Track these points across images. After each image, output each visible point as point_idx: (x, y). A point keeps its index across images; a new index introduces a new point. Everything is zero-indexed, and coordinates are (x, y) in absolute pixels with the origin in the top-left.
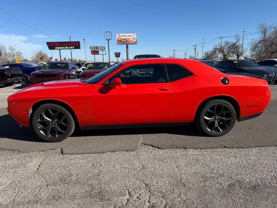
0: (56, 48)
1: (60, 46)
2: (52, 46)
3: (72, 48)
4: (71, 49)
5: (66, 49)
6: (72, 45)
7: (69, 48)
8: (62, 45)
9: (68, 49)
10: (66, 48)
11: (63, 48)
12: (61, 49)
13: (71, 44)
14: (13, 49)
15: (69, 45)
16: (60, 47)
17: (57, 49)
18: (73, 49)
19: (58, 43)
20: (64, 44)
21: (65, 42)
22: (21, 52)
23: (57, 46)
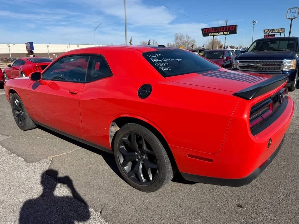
0: (210, 34)
1: (215, 31)
2: (206, 32)
3: (226, 33)
4: (226, 35)
5: (220, 35)
6: (227, 30)
7: (223, 33)
8: (216, 31)
9: (222, 35)
10: (220, 33)
11: (217, 34)
12: (215, 35)
13: (226, 28)
14: (189, 37)
15: (224, 30)
16: (214, 33)
17: (211, 36)
18: (228, 34)
19: (212, 28)
20: (218, 29)
21: (220, 27)
22: (195, 40)
23: (211, 32)
